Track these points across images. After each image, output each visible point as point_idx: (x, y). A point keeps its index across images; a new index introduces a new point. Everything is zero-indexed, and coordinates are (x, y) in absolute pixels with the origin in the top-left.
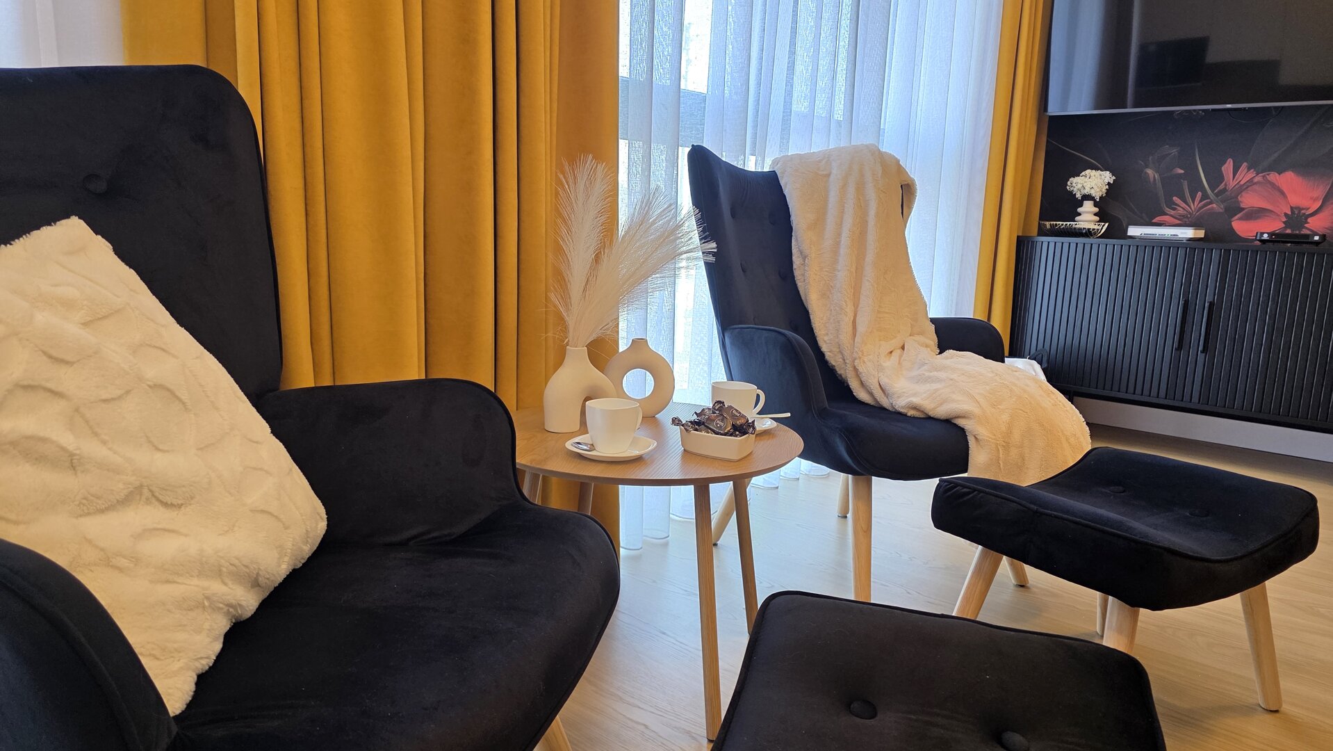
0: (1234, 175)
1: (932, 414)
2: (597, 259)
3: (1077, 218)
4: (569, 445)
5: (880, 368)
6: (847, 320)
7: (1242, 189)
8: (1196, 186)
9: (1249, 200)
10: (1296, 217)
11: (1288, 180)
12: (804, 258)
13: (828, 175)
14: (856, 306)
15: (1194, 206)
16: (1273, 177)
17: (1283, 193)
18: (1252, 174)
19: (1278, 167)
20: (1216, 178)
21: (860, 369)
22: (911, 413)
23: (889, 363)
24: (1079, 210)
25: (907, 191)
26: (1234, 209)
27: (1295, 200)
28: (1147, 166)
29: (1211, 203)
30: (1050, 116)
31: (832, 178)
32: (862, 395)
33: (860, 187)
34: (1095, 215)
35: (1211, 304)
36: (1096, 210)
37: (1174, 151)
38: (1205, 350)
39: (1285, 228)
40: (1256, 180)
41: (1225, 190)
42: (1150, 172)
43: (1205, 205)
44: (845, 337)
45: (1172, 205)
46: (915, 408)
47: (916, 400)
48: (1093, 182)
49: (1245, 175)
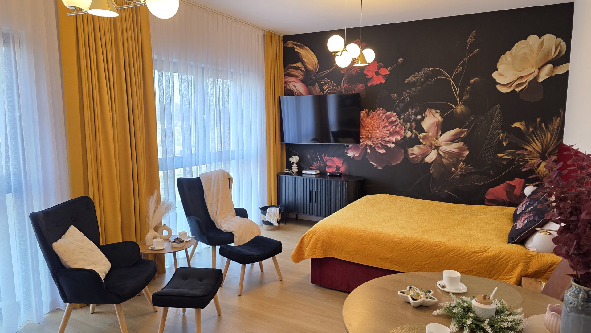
0: (326, 158)
1: (228, 231)
2: (155, 211)
3: (293, 168)
4: (150, 248)
5: (221, 221)
6: (215, 211)
7: (327, 161)
8: (318, 160)
9: (329, 164)
10: (338, 168)
11: (335, 159)
12: (206, 197)
13: (211, 178)
14: (217, 207)
15: (318, 164)
16: (332, 158)
17: (334, 162)
18: (328, 157)
19: (333, 156)
20: (322, 158)
21: (217, 222)
22: (225, 231)
23: (223, 220)
24: (293, 166)
25: (230, 180)
26: (326, 166)
27: (337, 164)
28: (308, 154)
29: (321, 164)
30: (286, 144)
31: (212, 179)
32: (218, 227)
33: (218, 181)
34: (297, 167)
35: (315, 192)
36: (297, 166)
37: (313, 151)
38: (315, 202)
39: (336, 171)
40: (329, 159)
41: (323, 161)
42: (308, 156)
43: (320, 164)
44: (214, 215)
45: (313, 164)
46: (225, 230)
47: (225, 229)
48: (294, 159)
49: (327, 158)
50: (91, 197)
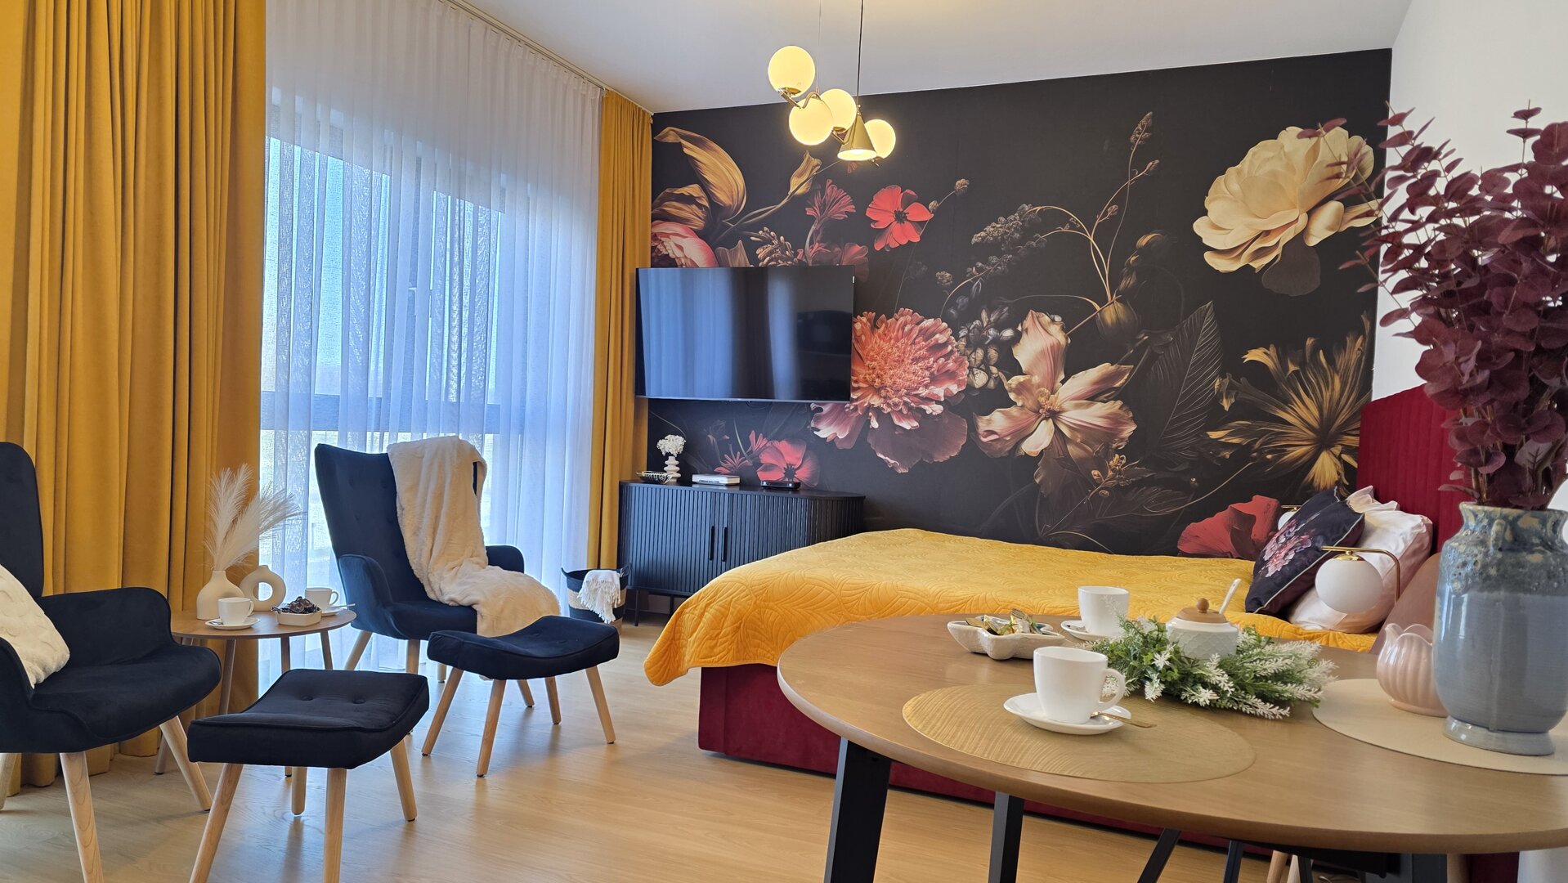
0: (758, 442)
1: (461, 603)
2: (234, 521)
3: (665, 469)
4: (207, 623)
5: (441, 578)
6: (427, 549)
7: (761, 451)
8: (736, 448)
9: (766, 458)
10: (790, 471)
11: (783, 446)
12: (403, 509)
13: (423, 457)
14: (434, 539)
15: (737, 461)
16: (776, 443)
17: (782, 454)
18: (765, 442)
19: (777, 438)
20: (747, 444)
21: (431, 580)
22: (451, 603)
23: (448, 576)
24: (666, 462)
25: (478, 468)
26: (758, 464)
27: (789, 459)
28: (709, 433)
29: (745, 459)
30: (649, 399)
31: (424, 459)
32: (431, 596)
33: (441, 466)
34: (677, 466)
35: (726, 529)
36: (677, 462)
37: (723, 424)
38: (725, 560)
39: (785, 478)
40: (768, 445)
41: (751, 451)
42: (710, 436)
43: (742, 461)
44: (424, 560)
45: (725, 461)
46: (452, 600)
47: (453, 596)
48: (672, 444)
49: (762, 442)
50: (28, 447)
